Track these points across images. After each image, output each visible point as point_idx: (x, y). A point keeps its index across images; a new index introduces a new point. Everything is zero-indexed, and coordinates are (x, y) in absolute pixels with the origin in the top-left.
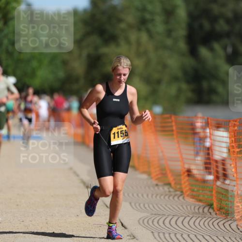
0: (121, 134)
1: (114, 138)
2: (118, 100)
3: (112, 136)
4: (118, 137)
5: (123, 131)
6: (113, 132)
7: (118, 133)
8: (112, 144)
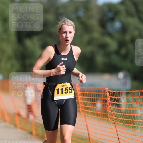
0: (65, 90)
1: (58, 93)
2: (66, 59)
3: (56, 92)
4: (62, 93)
5: (67, 88)
6: (57, 88)
7: (62, 89)
8: (55, 99)
